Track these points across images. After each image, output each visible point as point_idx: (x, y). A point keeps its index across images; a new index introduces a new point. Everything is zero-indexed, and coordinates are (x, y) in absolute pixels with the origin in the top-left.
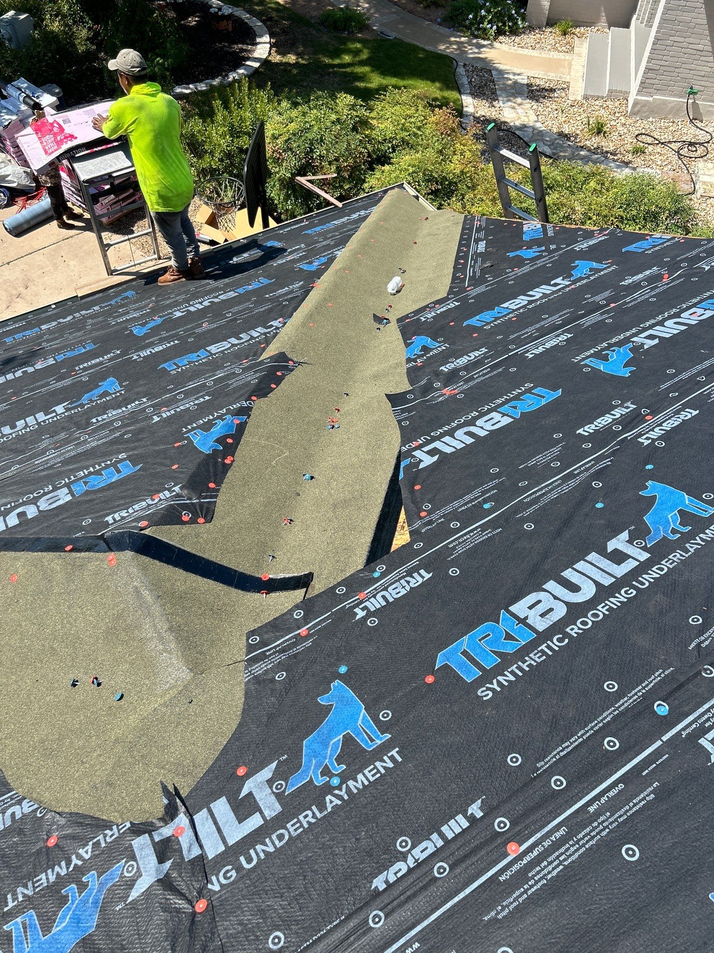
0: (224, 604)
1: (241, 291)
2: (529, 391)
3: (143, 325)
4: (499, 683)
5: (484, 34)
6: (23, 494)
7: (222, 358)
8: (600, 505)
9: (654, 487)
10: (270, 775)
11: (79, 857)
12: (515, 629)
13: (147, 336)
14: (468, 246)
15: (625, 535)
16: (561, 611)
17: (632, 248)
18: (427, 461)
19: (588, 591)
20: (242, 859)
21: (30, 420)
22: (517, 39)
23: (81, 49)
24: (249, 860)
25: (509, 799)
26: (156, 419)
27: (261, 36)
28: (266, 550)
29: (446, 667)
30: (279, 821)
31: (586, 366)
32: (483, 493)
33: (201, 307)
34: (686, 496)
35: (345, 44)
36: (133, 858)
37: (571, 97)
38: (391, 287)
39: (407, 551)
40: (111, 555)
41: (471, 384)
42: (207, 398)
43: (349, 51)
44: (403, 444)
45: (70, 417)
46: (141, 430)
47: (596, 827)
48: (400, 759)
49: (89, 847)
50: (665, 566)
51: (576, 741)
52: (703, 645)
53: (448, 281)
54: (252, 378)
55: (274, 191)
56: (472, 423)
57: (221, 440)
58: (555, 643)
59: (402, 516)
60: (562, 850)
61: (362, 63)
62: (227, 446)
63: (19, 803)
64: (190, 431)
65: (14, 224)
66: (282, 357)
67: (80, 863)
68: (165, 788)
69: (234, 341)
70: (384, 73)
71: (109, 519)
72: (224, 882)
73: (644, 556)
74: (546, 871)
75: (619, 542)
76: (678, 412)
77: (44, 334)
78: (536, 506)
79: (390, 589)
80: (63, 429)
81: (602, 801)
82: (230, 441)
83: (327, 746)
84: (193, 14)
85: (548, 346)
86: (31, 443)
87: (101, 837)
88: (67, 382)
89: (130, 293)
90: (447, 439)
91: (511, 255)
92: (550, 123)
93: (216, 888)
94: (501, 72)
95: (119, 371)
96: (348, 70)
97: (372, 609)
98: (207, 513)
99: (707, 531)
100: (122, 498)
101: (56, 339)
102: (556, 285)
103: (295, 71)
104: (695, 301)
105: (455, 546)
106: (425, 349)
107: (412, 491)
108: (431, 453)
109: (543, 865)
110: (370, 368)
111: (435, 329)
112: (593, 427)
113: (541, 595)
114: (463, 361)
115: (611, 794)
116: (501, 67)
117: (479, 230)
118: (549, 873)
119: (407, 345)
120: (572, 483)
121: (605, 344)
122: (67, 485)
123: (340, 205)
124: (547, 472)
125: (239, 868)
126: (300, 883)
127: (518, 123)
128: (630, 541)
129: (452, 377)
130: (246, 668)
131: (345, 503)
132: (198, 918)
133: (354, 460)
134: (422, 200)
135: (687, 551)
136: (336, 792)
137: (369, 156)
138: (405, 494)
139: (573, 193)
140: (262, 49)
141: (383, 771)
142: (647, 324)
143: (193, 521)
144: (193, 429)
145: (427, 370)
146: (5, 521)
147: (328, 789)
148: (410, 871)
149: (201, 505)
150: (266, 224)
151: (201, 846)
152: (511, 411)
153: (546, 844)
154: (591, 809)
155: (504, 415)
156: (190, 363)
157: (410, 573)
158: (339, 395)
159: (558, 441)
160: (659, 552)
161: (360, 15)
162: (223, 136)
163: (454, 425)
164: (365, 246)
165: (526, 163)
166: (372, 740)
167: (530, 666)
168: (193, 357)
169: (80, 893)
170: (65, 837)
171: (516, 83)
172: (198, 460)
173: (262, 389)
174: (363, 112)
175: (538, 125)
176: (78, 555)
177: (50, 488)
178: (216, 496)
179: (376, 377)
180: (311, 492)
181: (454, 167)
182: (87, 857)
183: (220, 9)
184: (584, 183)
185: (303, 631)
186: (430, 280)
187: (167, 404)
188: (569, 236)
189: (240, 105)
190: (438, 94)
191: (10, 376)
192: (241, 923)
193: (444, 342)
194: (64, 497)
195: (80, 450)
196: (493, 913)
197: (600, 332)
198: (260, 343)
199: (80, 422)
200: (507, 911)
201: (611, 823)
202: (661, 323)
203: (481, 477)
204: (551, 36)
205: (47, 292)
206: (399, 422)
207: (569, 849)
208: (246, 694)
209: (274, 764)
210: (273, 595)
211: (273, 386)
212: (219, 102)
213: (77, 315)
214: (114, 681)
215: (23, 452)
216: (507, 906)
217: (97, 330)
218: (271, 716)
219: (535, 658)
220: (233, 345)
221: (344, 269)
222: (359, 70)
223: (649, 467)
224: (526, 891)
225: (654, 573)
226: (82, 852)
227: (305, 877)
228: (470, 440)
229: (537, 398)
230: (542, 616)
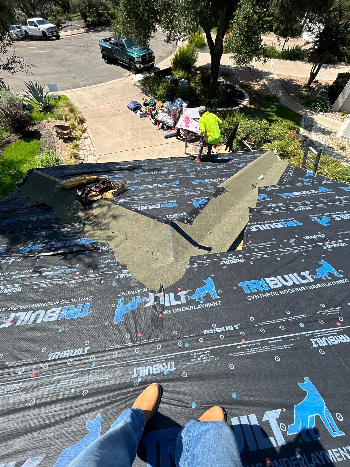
0: (188, 247)
1: (218, 167)
2: (292, 220)
3: (190, 169)
4: (254, 297)
5: (315, 110)
6: (150, 203)
7: (207, 184)
8: (303, 261)
9: (323, 262)
10: (186, 293)
11: (137, 291)
12: (264, 285)
13: (190, 172)
14: (287, 173)
15: (308, 272)
16: (280, 285)
17: (342, 188)
18: (254, 230)
19: (290, 283)
20: (173, 310)
21: (156, 185)
22: (326, 114)
23: (197, 93)
24: (175, 311)
25: (247, 328)
26: (186, 194)
27: (246, 98)
28: (202, 237)
29: (241, 287)
30: (185, 305)
31: (313, 219)
32: (268, 244)
34: (333, 269)
35: (270, 105)
36: (149, 297)
37: (337, 136)
38: (260, 178)
39: (240, 252)
40: (165, 225)
41: (275, 212)
42: (200, 193)
43: (270, 107)
44: (249, 222)
45: (165, 187)
46: (181, 196)
47: (269, 347)
48: (220, 304)
49: (140, 290)
50: (318, 286)
51: (272, 322)
52: (322, 314)
53: (277, 181)
54: (213, 191)
55: (234, 143)
56: (272, 223)
57: (200, 205)
58: (275, 293)
59: (242, 242)
60: (257, 348)
61: (273, 112)
62: (201, 207)
63: (128, 273)
64: (193, 200)
65: (166, 135)
66: (223, 188)
67: (137, 293)
68: (160, 285)
69: (212, 180)
70: (279, 116)
71: (168, 216)
72: (167, 313)
73: (312, 281)
74: (251, 351)
75: (305, 274)
76: (340, 243)
78: (283, 254)
79: (232, 260)
80: (163, 190)
81: (274, 341)
82: (202, 206)
83: (202, 292)
84: (230, 89)
85: (303, 209)
86: (155, 191)
87: (143, 289)
88: (167, 178)
89: (189, 160)
90: (262, 225)
91: (300, 179)
92: (326, 142)
93: (165, 313)
94: (316, 123)
95: (180, 179)
96: (268, 113)
97: (225, 263)
98: (191, 222)
99: (337, 281)
100: (172, 211)
101: (168, 167)
102: (312, 192)
103: (252, 110)
105: (254, 256)
106: (264, 198)
107: (247, 236)
108: (256, 228)
109: (251, 349)
110: (246, 198)
111: (269, 193)
112: (309, 237)
113: (275, 279)
114: (275, 205)
115: (277, 341)
116: (317, 122)
117: (292, 169)
118: (251, 352)
119: (259, 195)
120: (296, 251)
121: (322, 214)
122: (160, 204)
123: (253, 151)
124: (290, 245)
125: (172, 311)
126: (185, 322)
127: (315, 140)
128: (309, 275)
129: (270, 209)
130: (188, 265)
131: (227, 233)
132: (159, 318)
133: (234, 222)
134: (277, 156)
135: (327, 285)
136: (201, 305)
137: (265, 139)
138: (245, 236)
139: (326, 166)
140: (245, 102)
142: (339, 213)
143: (187, 223)
144: (194, 200)
145: (263, 204)
146: (144, 208)
147: (199, 303)
148: (214, 333)
149: (190, 220)
150: (229, 151)
151: (165, 302)
152: (284, 224)
153: (253, 344)
154: (270, 342)
155: (282, 224)
156: (198, 182)
157: (239, 258)
158: (235, 203)
159: (296, 238)
160: (318, 281)
161: (278, 97)
162: (226, 124)
163: (266, 222)
164: (256, 164)
165: (316, 153)
166: (214, 296)
167: (265, 296)
168: (200, 181)
170: (136, 286)
171: (320, 127)
172: (193, 208)
173: (215, 195)
174: (269, 126)
175: (322, 142)
176: (158, 222)
177: (156, 203)
178: (194, 219)
179: (247, 201)
180: (218, 227)
181: (290, 148)
182: (139, 292)
183: (238, 88)
184: (331, 164)
185: (205, 262)
186: (272, 179)
187: (190, 191)
188: (322, 179)
189: (234, 117)
190: (293, 126)
192: (168, 324)
194: (158, 206)
195: (165, 196)
196: (232, 354)
197: (321, 210)
198: (218, 182)
199: (167, 189)
200: (236, 355)
201: (274, 348)
202: (344, 214)
203: (269, 240)
204: (338, 115)
205: (168, 154)
206: (250, 216)
207: (259, 349)
208: (186, 271)
209: (188, 291)
210: (200, 249)
211: (218, 195)
212: (228, 114)
213: (174, 162)
214: (157, 254)
215: (152, 192)
216: (237, 354)
217: (178, 167)
218: (190, 279)
219: (267, 295)
220: (211, 181)
221: (248, 169)
222: (271, 114)
223: (324, 255)
224: (243, 353)
225: (314, 287)
226: (138, 290)
227: (187, 321)
228: (269, 228)
229: (294, 223)
230: (274, 284)
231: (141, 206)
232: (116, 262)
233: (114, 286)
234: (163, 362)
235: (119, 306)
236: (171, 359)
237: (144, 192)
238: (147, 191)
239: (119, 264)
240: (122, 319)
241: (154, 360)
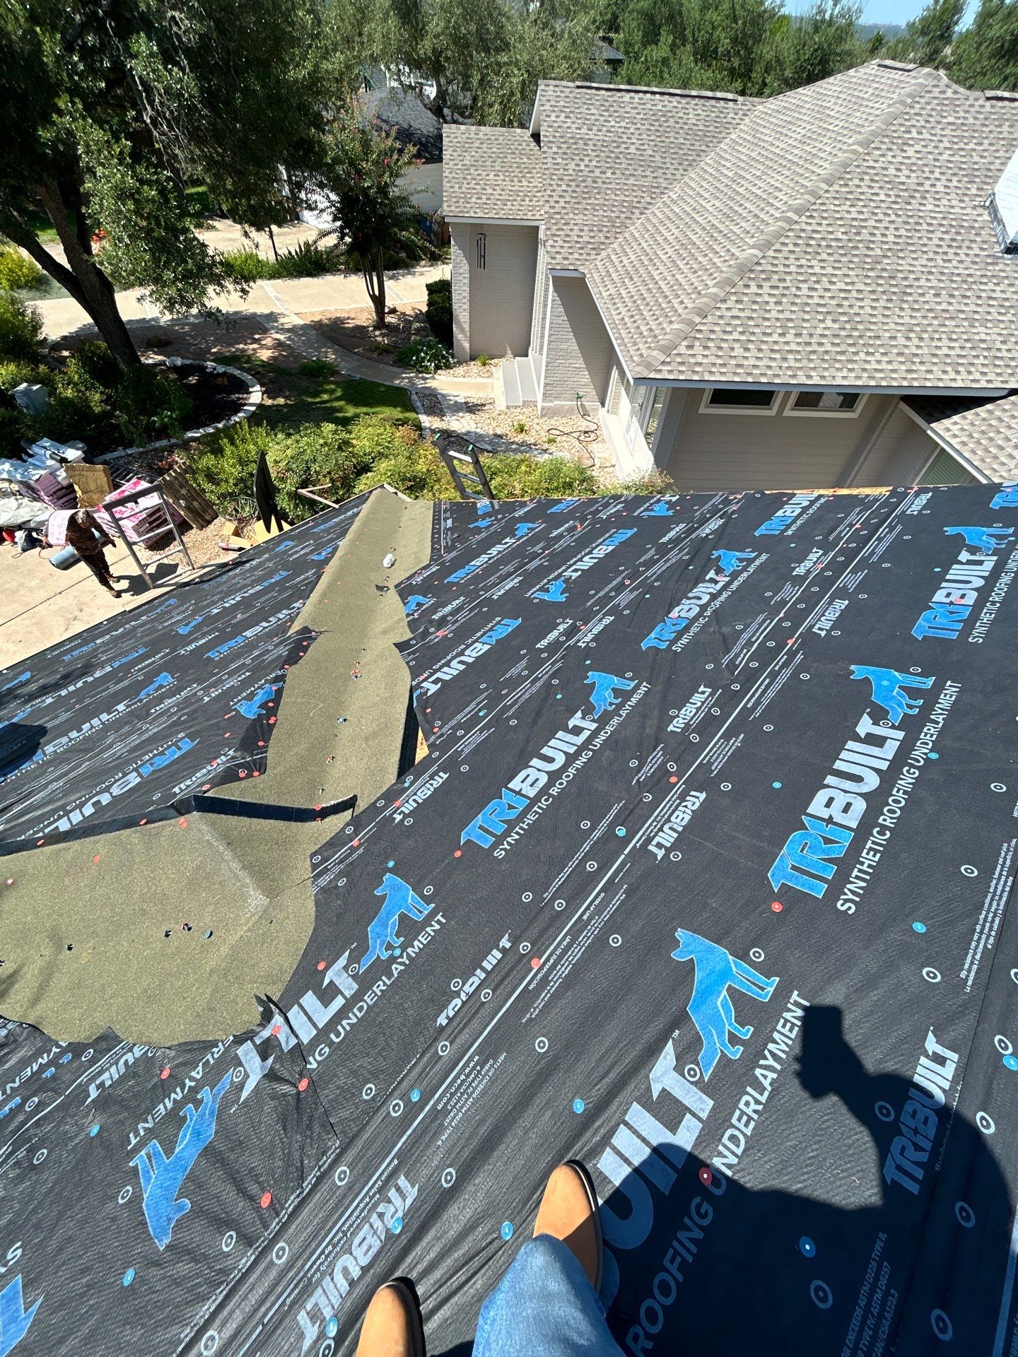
1: (266, 584)
2: (498, 623)
4: (508, 843)
5: (427, 370)
6: (95, 786)
7: (256, 640)
8: (559, 696)
9: (593, 675)
10: (345, 962)
11: (192, 1079)
12: (514, 800)
13: (190, 633)
14: (440, 524)
15: (579, 714)
16: (544, 779)
17: (553, 510)
18: (433, 688)
19: (560, 760)
20: (332, 1036)
21: (95, 722)
22: (451, 371)
25: (527, 928)
26: (206, 699)
27: (253, 387)
28: (314, 785)
29: (469, 841)
30: (358, 996)
31: (535, 598)
32: (478, 705)
33: (233, 602)
34: (615, 678)
35: (322, 386)
36: (240, 1064)
37: (498, 409)
38: (386, 562)
39: (428, 761)
40: (182, 819)
41: (457, 625)
42: (248, 674)
43: (326, 392)
44: (413, 680)
45: (132, 712)
46: (195, 711)
47: (590, 929)
48: (444, 921)
49: (200, 1068)
50: (609, 729)
51: (567, 871)
52: (641, 780)
53: (429, 551)
54: (283, 651)
55: (283, 502)
56: (462, 654)
57: (263, 706)
58: (543, 803)
59: (420, 735)
60: (570, 953)
61: (338, 399)
62: (269, 710)
63: (131, 1050)
64: (236, 703)
65: (60, 559)
66: (306, 630)
67: (193, 1084)
68: (258, 999)
69: (264, 624)
70: (356, 405)
71: (176, 790)
72: (319, 1058)
74: (561, 972)
75: (575, 721)
76: (600, 620)
77: (100, 647)
78: (516, 706)
79: (418, 793)
80: (127, 723)
81: (592, 909)
82: (271, 704)
83: (387, 927)
84: (193, 375)
85: (507, 588)
86: (98, 740)
87: (209, 1056)
88: (126, 683)
89: (172, 601)
90: (445, 669)
91: (471, 526)
92: (486, 428)
93: (314, 1065)
94: (444, 396)
95: (170, 666)
96: (328, 405)
97: (407, 812)
98: (261, 766)
99: (632, 699)
100: (185, 770)
101: (111, 649)
102: (506, 543)
103: (285, 410)
104: (600, 541)
105: (462, 749)
106: (419, 605)
107: (425, 714)
108: (435, 682)
109: (558, 968)
110: (379, 626)
111: (424, 589)
112: (546, 641)
113: (529, 771)
114: (449, 608)
115: (597, 902)
116: (443, 392)
117: (445, 511)
118: (563, 972)
119: (405, 604)
120: (538, 684)
121: (545, 581)
122: (136, 770)
123: (337, 506)
124: (520, 679)
125: (331, 1044)
126: (381, 1040)
127: (463, 431)
128: (583, 718)
129: (442, 622)
130: (313, 883)
131: (374, 735)
132: (303, 1095)
133: (377, 699)
134: (400, 494)
135: (621, 716)
136: (399, 960)
137: (355, 467)
138: (420, 718)
140: (256, 396)
141: (433, 934)
142: (572, 562)
143: (249, 776)
144: (239, 701)
145: (423, 620)
146: (81, 812)
147: (393, 959)
148: (464, 1003)
149: (254, 761)
150: (281, 528)
151: (297, 1036)
152: (488, 640)
153: (558, 951)
154: (585, 917)
155: (484, 643)
156: (230, 648)
157: (432, 778)
158: (358, 651)
159: (525, 655)
160: (603, 721)
161: (330, 364)
162: (233, 466)
163: (449, 658)
164: (360, 536)
165: (469, 459)
166: (421, 912)
167: (528, 825)
168: (232, 643)
169: (196, 1109)
170: (177, 1066)
171: (456, 402)
172: (247, 726)
173: (293, 659)
174: (344, 435)
175: (478, 430)
176: (153, 825)
177: (120, 775)
178: (266, 752)
179: (385, 632)
180: (346, 732)
181: (421, 467)
182: (199, 1076)
183: (215, 370)
185: (355, 843)
186: (415, 553)
187: (214, 685)
188: (509, 507)
189: (244, 441)
190: (401, 416)
191: (72, 688)
192: (338, 1088)
193: (432, 597)
194: (134, 780)
195: (144, 738)
196: (528, 1016)
197: (541, 572)
198: (286, 622)
200: (538, 1010)
201: (600, 923)
202: (580, 560)
203: (474, 693)
204: (475, 367)
205: (101, 611)
206: (407, 663)
207: (574, 950)
208: (316, 904)
209: (347, 953)
210: (326, 820)
211: (301, 654)
212: (226, 440)
213: (127, 626)
214: (203, 923)
215: (92, 750)
216: (538, 1006)
217: (147, 635)
218: (339, 916)
219: (531, 818)
220: (265, 628)
221: (347, 554)
222: (336, 404)
223: (588, 662)
224: (549, 991)
225: (602, 737)
226: (193, 1074)
227: (384, 1034)
228: (462, 667)
229: (505, 627)
230: (531, 785)
231: (67, 813)
232: (64, 1051)
233: (95, 1130)
234: (376, 1205)
235: (148, 1180)
236: (394, 1174)
237: (60, 763)
238: (67, 756)
239: (76, 1049)
240: (181, 1208)
241: (344, 1228)
